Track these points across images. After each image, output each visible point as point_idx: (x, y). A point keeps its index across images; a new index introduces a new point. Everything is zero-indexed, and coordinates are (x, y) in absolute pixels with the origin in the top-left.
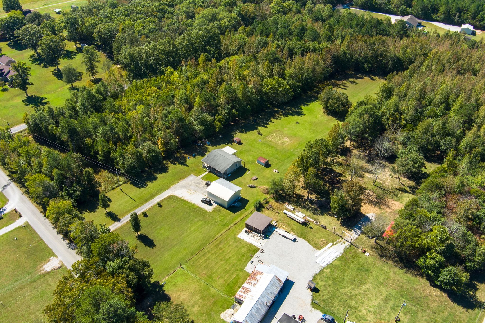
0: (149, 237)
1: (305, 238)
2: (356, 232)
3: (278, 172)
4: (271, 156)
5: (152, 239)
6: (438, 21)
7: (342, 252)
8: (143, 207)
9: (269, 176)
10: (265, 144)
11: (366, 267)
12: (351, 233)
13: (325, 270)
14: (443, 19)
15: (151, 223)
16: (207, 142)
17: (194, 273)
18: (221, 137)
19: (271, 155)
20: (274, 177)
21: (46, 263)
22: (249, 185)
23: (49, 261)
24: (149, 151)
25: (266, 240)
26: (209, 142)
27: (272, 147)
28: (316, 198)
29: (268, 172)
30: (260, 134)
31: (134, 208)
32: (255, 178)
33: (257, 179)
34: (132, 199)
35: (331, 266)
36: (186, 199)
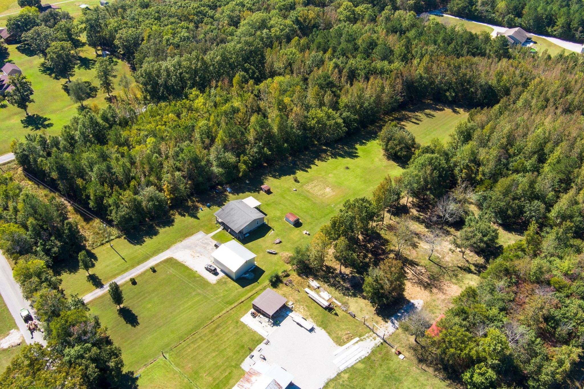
0: (134, 312)
1: (325, 328)
2: (393, 323)
3: (309, 235)
4: (305, 212)
5: (136, 315)
6: (555, 36)
7: (370, 351)
8: (133, 270)
9: (297, 239)
10: (300, 195)
11: (396, 374)
12: (387, 324)
13: (342, 375)
14: (561, 34)
15: (139, 293)
16: (228, 189)
17: (177, 365)
18: (248, 182)
19: (305, 210)
20: (302, 240)
21: (5, 337)
22: (268, 250)
23: (8, 335)
24: (151, 199)
25: (275, 327)
26: (231, 188)
27: (309, 199)
28: (351, 273)
29: (296, 233)
30: (296, 181)
31: (122, 271)
32: (278, 241)
33: (280, 242)
34: (123, 259)
35: (352, 370)
36: (187, 264)
